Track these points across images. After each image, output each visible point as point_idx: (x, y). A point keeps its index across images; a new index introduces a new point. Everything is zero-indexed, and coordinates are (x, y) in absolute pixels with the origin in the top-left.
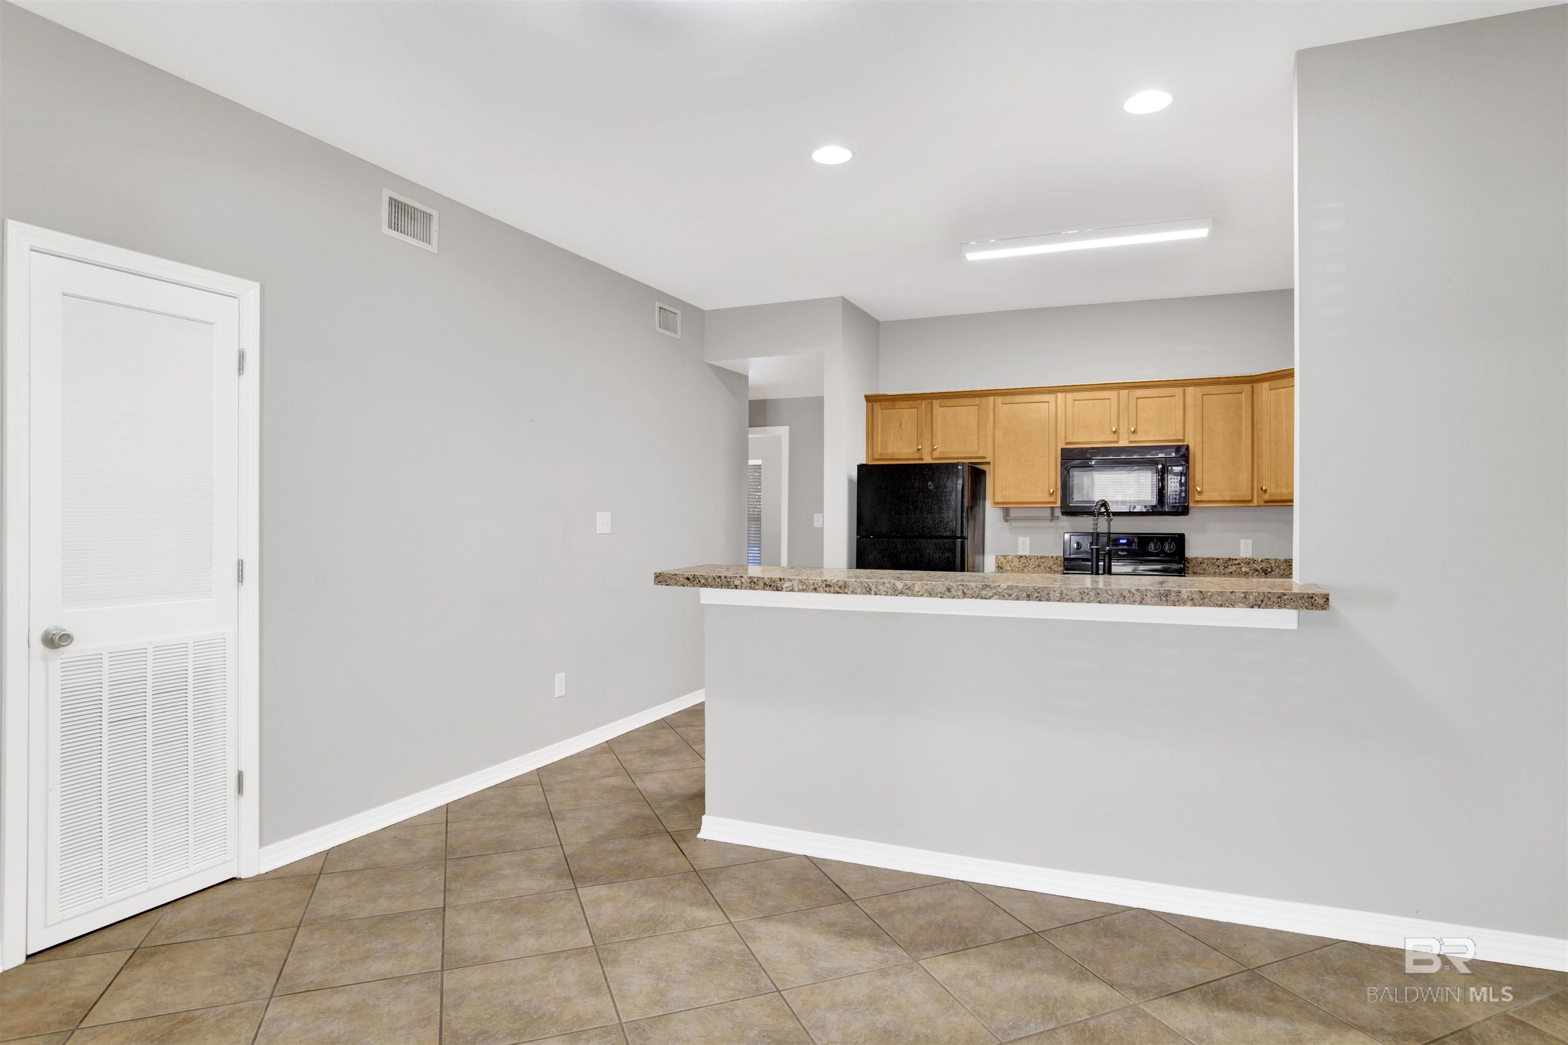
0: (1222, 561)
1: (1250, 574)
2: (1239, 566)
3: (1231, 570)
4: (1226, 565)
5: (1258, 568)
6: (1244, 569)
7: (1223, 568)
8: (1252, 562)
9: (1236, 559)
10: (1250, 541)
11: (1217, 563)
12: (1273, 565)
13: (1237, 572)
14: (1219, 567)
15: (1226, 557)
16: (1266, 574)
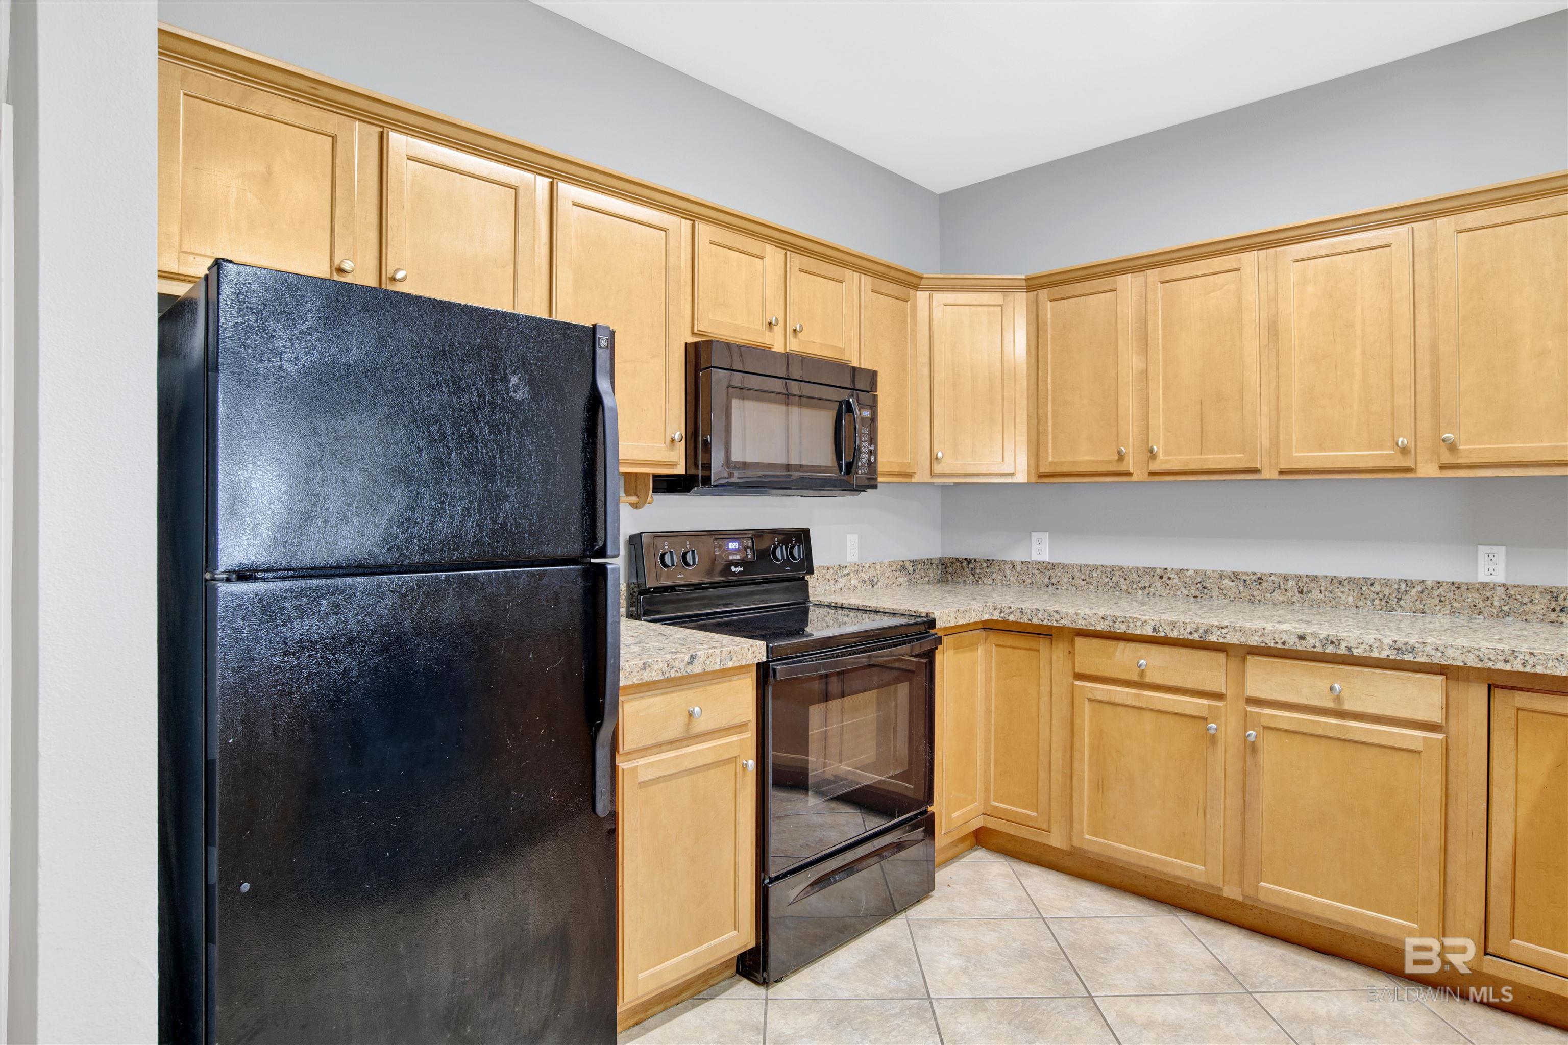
0: (832, 572)
1: (859, 588)
2: (849, 577)
3: (841, 585)
4: (836, 577)
5: (866, 578)
6: (853, 582)
7: (833, 581)
8: (860, 569)
9: (846, 567)
10: (856, 537)
11: (827, 576)
12: (879, 572)
13: (847, 587)
14: (829, 581)
15: (836, 564)
16: (873, 586)
